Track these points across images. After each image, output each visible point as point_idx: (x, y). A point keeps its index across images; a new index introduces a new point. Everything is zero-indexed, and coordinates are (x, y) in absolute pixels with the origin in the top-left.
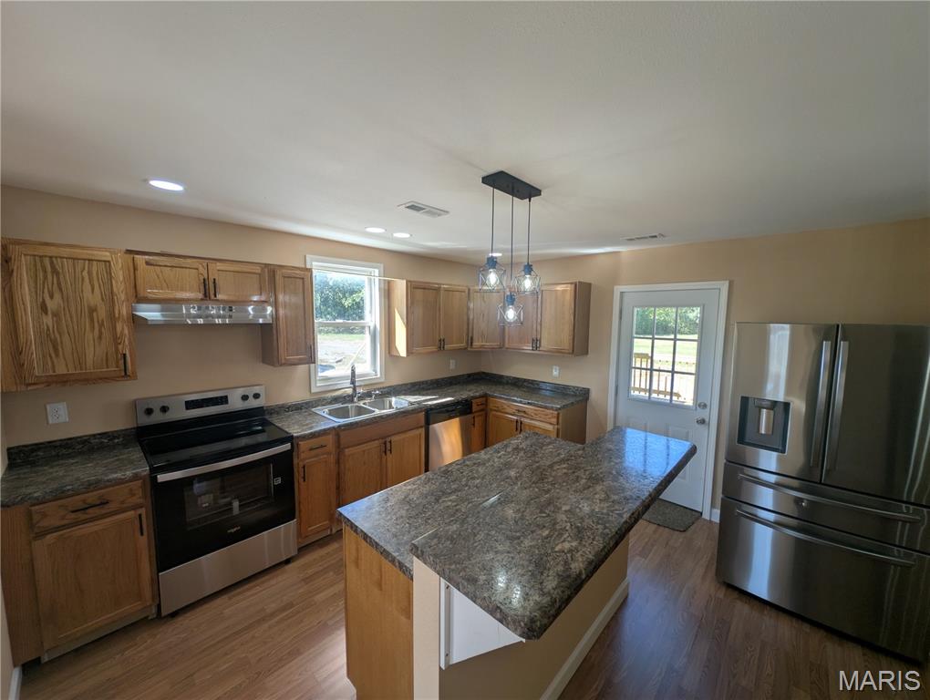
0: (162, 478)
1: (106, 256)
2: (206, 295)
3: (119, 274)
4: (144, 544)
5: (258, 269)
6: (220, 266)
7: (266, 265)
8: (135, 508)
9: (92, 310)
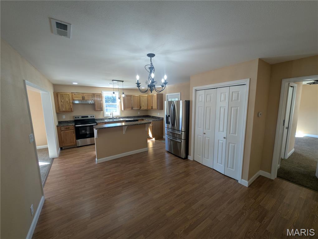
0: (76, 126)
1: (69, 94)
2: (83, 99)
3: (70, 96)
4: (74, 135)
5: (91, 94)
6: (85, 94)
7: (93, 93)
8: (73, 130)
9: (67, 102)
